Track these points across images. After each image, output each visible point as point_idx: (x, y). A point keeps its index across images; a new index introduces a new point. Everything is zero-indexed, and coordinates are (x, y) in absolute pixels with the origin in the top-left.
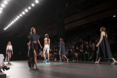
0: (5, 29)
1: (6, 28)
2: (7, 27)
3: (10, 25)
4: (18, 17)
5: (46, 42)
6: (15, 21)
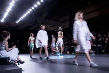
0: (17, 22)
5: (60, 35)
6: (27, 14)
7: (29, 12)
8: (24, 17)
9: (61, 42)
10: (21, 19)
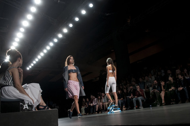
0: (28, 69)
1: (30, 67)
2: (32, 65)
3: (37, 60)
4: (51, 44)
6: (45, 51)
7: (48, 48)
8: (39, 57)
9: (113, 84)
10: (35, 62)
